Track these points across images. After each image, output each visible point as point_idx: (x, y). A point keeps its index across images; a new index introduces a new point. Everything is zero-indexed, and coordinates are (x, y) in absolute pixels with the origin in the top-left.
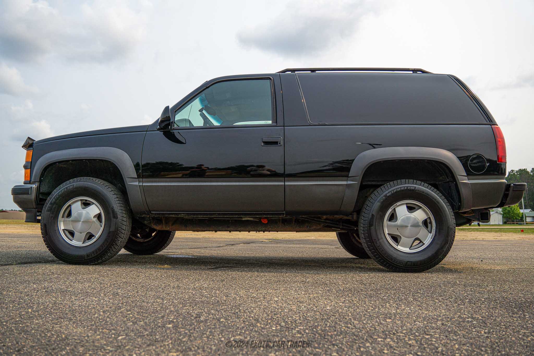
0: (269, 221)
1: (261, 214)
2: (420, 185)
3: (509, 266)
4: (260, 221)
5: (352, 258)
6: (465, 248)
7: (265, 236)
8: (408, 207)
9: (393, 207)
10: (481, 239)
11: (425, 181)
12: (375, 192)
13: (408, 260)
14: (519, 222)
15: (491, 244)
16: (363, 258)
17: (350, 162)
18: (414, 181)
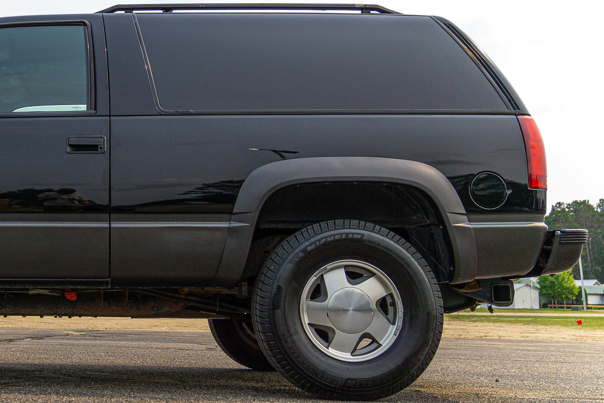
0: (79, 296)
1: (64, 283)
2: (373, 231)
3: (553, 392)
4: (63, 295)
5: (238, 370)
6: (462, 355)
7: (73, 323)
8: (347, 273)
9: (319, 272)
10: (497, 338)
11: (382, 223)
12: (285, 243)
13: (348, 377)
14: (573, 304)
15: (516, 348)
16: (262, 371)
17: (237, 185)
18: (361, 223)
